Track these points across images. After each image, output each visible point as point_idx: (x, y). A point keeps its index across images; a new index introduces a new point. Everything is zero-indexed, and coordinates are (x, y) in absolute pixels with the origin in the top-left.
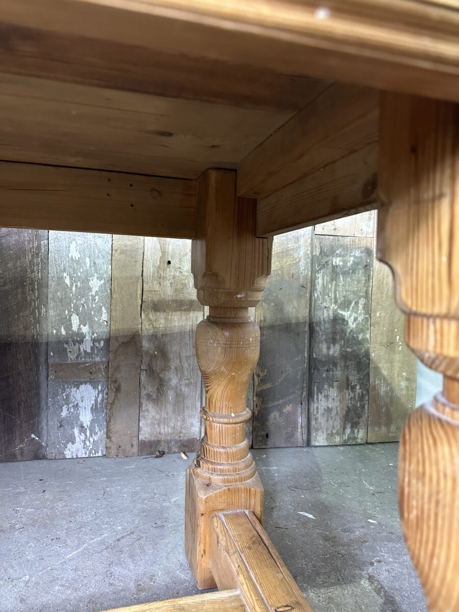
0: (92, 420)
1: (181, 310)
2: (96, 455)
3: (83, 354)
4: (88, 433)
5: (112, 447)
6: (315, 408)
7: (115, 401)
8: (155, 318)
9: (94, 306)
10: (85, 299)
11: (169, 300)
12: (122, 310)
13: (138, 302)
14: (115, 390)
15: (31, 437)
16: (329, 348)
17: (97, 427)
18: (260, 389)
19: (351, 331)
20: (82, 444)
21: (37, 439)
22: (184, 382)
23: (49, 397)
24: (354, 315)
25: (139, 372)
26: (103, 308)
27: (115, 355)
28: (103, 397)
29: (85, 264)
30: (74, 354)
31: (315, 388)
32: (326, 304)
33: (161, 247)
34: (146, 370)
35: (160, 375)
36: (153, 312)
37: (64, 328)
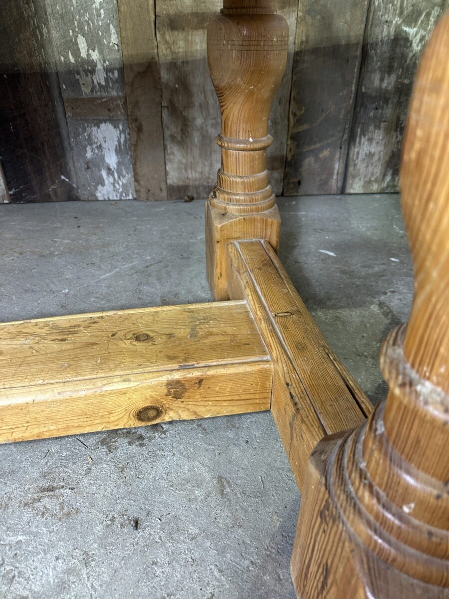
0: (118, 162)
1: (203, 28)
2: (128, 198)
3: (98, 87)
4: (116, 175)
5: (142, 190)
6: (356, 153)
7: (138, 141)
8: (172, 40)
9: (100, 24)
10: (89, 14)
11: (188, 13)
12: (133, 28)
13: (150, 17)
14: (136, 129)
15: (61, 178)
16: (382, 80)
17: (124, 170)
18: (295, 131)
19: (414, 55)
20: (112, 187)
21: (67, 180)
22: (210, 122)
23: (70, 137)
24: (422, 32)
25: (160, 109)
26: (111, 26)
27: (131, 88)
28: (125, 137)
30: (88, 87)
31: (359, 130)
32: (388, 17)
34: (168, 107)
35: (184, 113)
36: (170, 30)
37: (72, 54)
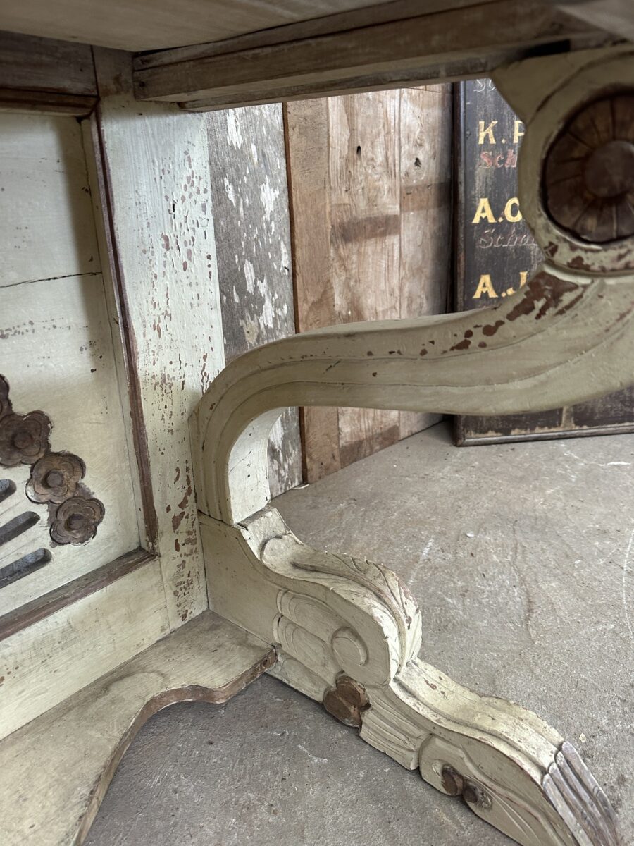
0: (283, 436)
1: (375, 236)
2: (293, 486)
3: (265, 333)
4: (281, 455)
5: (314, 468)
8: (346, 254)
9: (270, 242)
10: (259, 230)
11: (362, 219)
12: (309, 244)
13: (328, 228)
17: (290, 445)
20: (277, 476)
26: (282, 243)
27: (305, 325)
29: (251, 157)
30: (253, 335)
33: (348, 119)
36: (344, 243)
37: (236, 290)
